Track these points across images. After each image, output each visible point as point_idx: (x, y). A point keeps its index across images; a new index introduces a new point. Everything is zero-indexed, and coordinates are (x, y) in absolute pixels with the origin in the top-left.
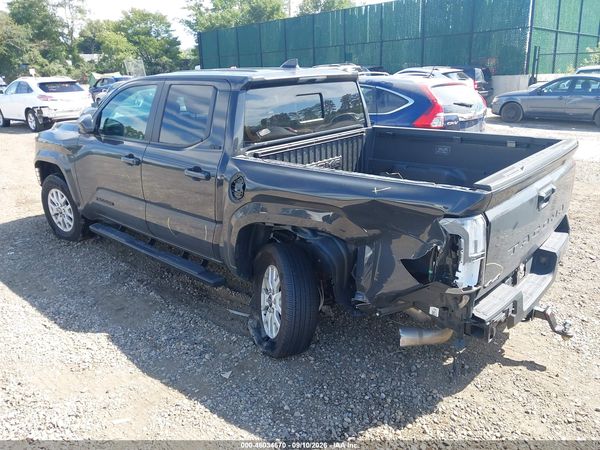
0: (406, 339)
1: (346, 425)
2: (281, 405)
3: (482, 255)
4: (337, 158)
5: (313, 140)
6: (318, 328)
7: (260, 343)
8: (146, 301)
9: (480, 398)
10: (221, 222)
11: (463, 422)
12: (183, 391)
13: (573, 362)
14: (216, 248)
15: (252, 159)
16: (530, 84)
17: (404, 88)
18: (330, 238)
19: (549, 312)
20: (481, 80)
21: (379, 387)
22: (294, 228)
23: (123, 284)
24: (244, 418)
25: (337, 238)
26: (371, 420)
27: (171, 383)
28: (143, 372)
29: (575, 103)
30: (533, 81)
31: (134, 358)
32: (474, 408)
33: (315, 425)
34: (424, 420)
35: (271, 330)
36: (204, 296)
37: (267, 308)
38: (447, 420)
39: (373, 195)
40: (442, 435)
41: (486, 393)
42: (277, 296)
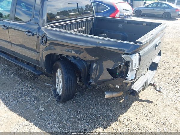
0: (107, 95)
1: (86, 128)
2: (62, 121)
3: (137, 68)
4: (84, 28)
5: (74, 21)
6: (76, 90)
7: (55, 97)
8: (14, 80)
9: (132, 115)
10: (39, 52)
11: (127, 124)
12: (25, 117)
13: (161, 99)
14: (38, 61)
15: (50, 28)
16: (144, 5)
17: (106, 3)
18: (80, 60)
19: (155, 84)
20: (130, 3)
21: (97, 112)
22: (67, 56)
23: (6, 74)
24: (48, 128)
25: (83, 60)
26: (95, 126)
27: (21, 114)
28: (10, 110)
29: (158, 11)
30: (145, 3)
31: (7, 104)
32: (130, 118)
33: (74, 129)
34: (114, 124)
35: (59, 92)
36: (36, 78)
37: (58, 84)
38: (121, 124)
39: (97, 44)
40: (120, 130)
41: (134, 112)
42: (61, 80)
